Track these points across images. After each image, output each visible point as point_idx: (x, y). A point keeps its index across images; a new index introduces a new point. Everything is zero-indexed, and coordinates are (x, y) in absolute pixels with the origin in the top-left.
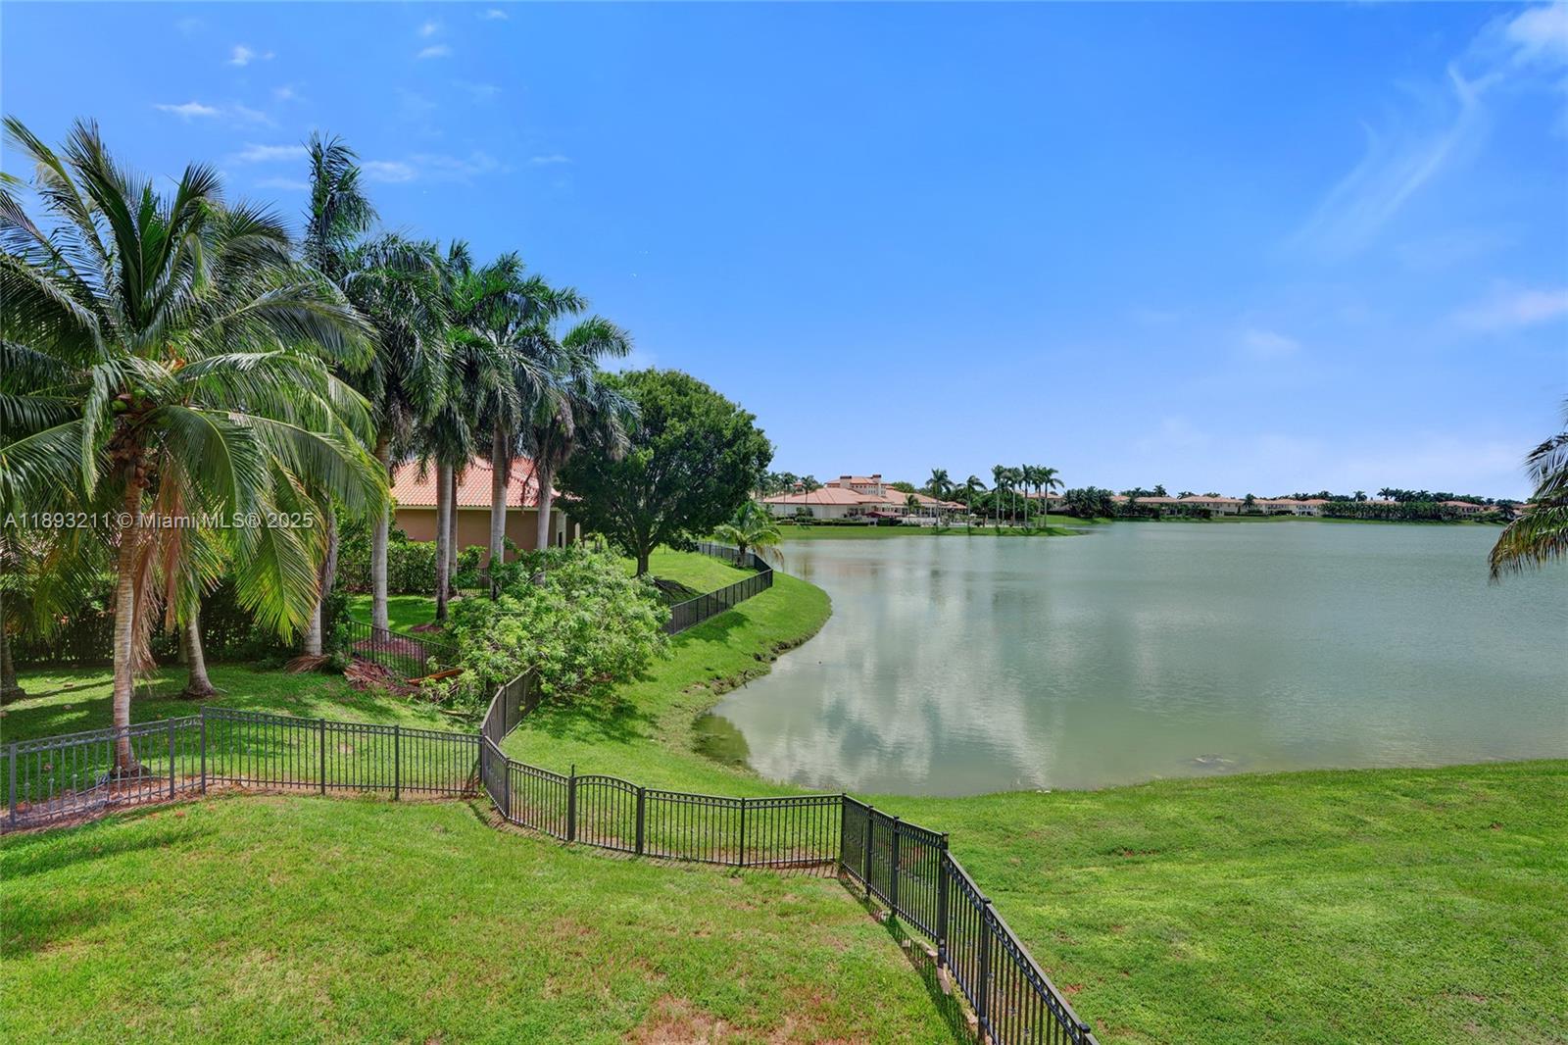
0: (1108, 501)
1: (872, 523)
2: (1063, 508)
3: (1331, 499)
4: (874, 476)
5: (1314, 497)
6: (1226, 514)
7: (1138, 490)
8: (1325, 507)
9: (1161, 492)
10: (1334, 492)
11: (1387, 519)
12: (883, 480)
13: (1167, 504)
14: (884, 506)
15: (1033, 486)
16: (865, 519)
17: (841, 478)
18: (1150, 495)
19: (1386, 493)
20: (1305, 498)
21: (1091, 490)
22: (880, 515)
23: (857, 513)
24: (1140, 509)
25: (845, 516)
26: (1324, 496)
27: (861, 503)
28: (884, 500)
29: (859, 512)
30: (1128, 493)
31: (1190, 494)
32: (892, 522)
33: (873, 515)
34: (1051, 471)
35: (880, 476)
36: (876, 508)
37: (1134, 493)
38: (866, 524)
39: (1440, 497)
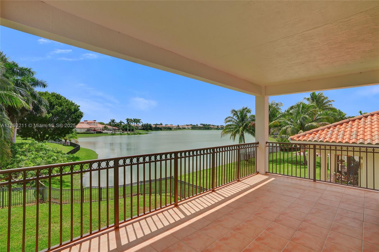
0: (151, 126)
1: (95, 133)
2: (141, 128)
3: (192, 125)
4: (94, 121)
5: (190, 125)
6: (175, 129)
7: (157, 124)
8: (192, 127)
9: (161, 124)
10: (193, 124)
11: (202, 129)
13: (163, 127)
15: (136, 123)
17: (84, 121)
18: (159, 125)
19: (201, 124)
20: (188, 125)
21: (147, 124)
22: (96, 131)
23: (90, 130)
24: (157, 128)
25: (86, 131)
26: (191, 125)
27: (91, 128)
28: (97, 127)
30: (155, 125)
31: (167, 125)
32: (100, 132)
34: (140, 120)
35: (96, 121)
36: (95, 129)
37: (156, 124)
38: (93, 133)
39: (209, 125)
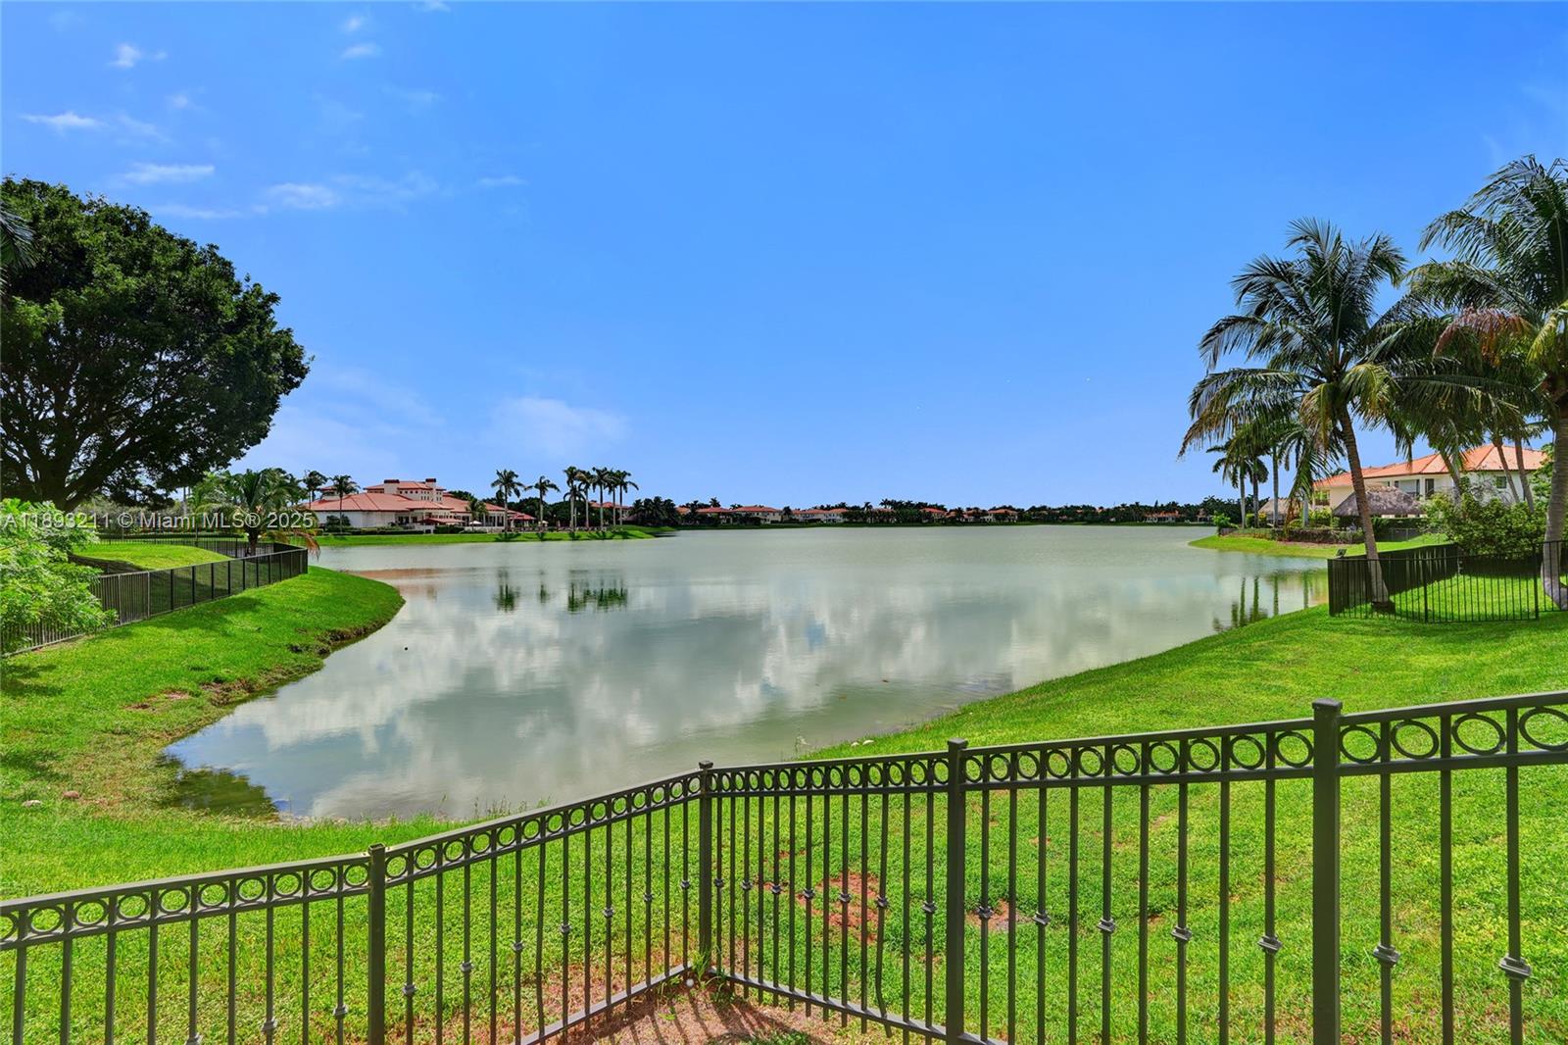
0: (673, 511)
1: (428, 532)
2: (631, 519)
3: (847, 508)
5: (836, 507)
6: (773, 522)
7: (696, 502)
8: (844, 515)
9: (715, 503)
10: (850, 504)
11: (888, 523)
12: (437, 485)
13: (724, 514)
14: (441, 513)
15: (608, 489)
16: (418, 527)
17: (385, 482)
18: (706, 506)
19: (886, 503)
20: (829, 508)
21: (658, 499)
22: (436, 522)
23: (407, 522)
25: (393, 525)
26: (842, 506)
27: (412, 510)
28: (438, 508)
29: (410, 520)
30: (687, 506)
32: (453, 530)
33: (428, 522)
34: (625, 474)
35: (434, 481)
36: (430, 515)
37: (692, 505)
38: (421, 533)
